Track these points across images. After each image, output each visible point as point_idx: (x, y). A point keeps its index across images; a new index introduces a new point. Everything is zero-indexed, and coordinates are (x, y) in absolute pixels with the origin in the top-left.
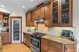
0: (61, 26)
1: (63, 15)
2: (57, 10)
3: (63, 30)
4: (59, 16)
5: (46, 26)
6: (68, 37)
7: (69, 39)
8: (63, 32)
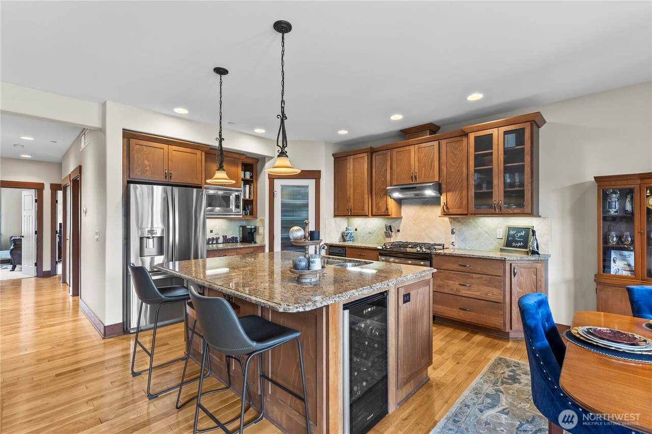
0: (502, 214)
1: (508, 181)
2: (491, 162)
3: (510, 228)
4: (495, 182)
5: (445, 214)
6: (525, 246)
7: (527, 253)
8: (509, 236)
